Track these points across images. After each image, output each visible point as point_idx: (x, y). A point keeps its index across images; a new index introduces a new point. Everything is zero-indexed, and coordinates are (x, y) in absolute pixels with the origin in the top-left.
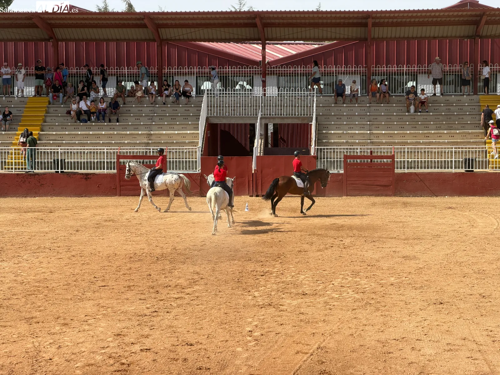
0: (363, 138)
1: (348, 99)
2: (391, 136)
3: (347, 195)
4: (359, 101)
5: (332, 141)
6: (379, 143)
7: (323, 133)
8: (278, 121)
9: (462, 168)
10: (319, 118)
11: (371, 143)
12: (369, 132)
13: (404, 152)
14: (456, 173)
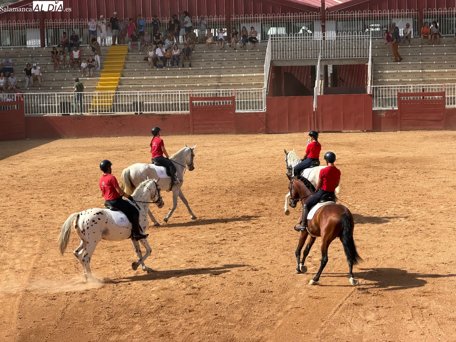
0: (416, 77)
1: (402, 41)
2: (442, 74)
3: (401, 130)
4: (412, 42)
5: (387, 80)
6: (431, 81)
7: (379, 73)
8: (337, 63)
10: (374, 59)
11: (423, 81)
12: (421, 71)
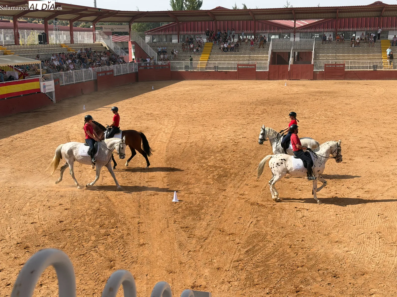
0: (333, 57)
1: (327, 42)
2: (344, 56)
3: (325, 80)
4: (332, 43)
5: (320, 58)
6: (339, 59)
7: (317, 55)
8: (299, 51)
9: (372, 69)
10: (315, 49)
11: (336, 59)
12: (335, 55)
13: (349, 62)
14: (369, 71)
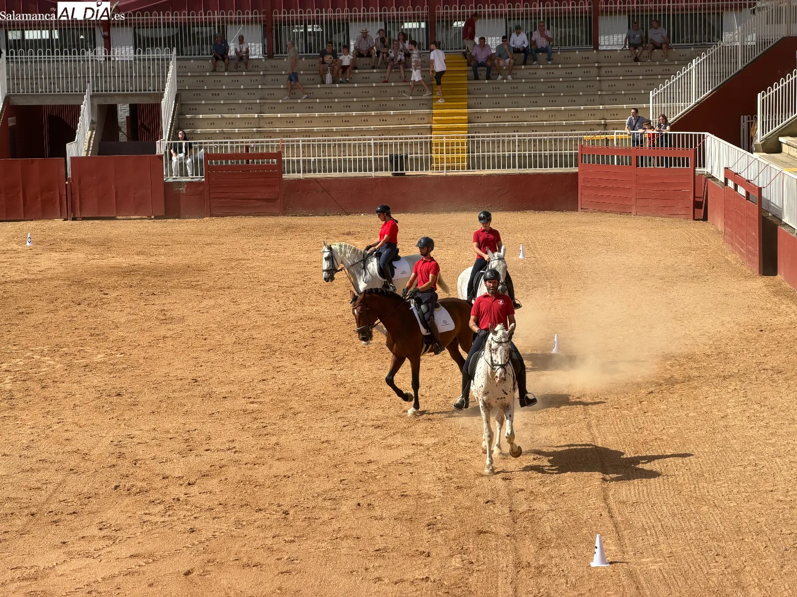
0: (248, 126)
2: (291, 121)
3: (211, 216)
4: (250, 67)
5: (199, 131)
6: (270, 132)
7: (187, 119)
9: (386, 170)
10: (184, 94)
11: (258, 132)
12: (256, 116)
13: (298, 146)
14: (377, 178)
